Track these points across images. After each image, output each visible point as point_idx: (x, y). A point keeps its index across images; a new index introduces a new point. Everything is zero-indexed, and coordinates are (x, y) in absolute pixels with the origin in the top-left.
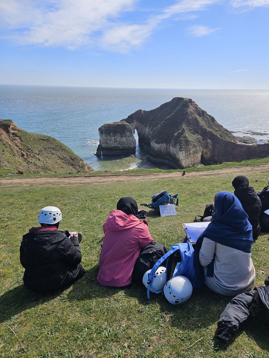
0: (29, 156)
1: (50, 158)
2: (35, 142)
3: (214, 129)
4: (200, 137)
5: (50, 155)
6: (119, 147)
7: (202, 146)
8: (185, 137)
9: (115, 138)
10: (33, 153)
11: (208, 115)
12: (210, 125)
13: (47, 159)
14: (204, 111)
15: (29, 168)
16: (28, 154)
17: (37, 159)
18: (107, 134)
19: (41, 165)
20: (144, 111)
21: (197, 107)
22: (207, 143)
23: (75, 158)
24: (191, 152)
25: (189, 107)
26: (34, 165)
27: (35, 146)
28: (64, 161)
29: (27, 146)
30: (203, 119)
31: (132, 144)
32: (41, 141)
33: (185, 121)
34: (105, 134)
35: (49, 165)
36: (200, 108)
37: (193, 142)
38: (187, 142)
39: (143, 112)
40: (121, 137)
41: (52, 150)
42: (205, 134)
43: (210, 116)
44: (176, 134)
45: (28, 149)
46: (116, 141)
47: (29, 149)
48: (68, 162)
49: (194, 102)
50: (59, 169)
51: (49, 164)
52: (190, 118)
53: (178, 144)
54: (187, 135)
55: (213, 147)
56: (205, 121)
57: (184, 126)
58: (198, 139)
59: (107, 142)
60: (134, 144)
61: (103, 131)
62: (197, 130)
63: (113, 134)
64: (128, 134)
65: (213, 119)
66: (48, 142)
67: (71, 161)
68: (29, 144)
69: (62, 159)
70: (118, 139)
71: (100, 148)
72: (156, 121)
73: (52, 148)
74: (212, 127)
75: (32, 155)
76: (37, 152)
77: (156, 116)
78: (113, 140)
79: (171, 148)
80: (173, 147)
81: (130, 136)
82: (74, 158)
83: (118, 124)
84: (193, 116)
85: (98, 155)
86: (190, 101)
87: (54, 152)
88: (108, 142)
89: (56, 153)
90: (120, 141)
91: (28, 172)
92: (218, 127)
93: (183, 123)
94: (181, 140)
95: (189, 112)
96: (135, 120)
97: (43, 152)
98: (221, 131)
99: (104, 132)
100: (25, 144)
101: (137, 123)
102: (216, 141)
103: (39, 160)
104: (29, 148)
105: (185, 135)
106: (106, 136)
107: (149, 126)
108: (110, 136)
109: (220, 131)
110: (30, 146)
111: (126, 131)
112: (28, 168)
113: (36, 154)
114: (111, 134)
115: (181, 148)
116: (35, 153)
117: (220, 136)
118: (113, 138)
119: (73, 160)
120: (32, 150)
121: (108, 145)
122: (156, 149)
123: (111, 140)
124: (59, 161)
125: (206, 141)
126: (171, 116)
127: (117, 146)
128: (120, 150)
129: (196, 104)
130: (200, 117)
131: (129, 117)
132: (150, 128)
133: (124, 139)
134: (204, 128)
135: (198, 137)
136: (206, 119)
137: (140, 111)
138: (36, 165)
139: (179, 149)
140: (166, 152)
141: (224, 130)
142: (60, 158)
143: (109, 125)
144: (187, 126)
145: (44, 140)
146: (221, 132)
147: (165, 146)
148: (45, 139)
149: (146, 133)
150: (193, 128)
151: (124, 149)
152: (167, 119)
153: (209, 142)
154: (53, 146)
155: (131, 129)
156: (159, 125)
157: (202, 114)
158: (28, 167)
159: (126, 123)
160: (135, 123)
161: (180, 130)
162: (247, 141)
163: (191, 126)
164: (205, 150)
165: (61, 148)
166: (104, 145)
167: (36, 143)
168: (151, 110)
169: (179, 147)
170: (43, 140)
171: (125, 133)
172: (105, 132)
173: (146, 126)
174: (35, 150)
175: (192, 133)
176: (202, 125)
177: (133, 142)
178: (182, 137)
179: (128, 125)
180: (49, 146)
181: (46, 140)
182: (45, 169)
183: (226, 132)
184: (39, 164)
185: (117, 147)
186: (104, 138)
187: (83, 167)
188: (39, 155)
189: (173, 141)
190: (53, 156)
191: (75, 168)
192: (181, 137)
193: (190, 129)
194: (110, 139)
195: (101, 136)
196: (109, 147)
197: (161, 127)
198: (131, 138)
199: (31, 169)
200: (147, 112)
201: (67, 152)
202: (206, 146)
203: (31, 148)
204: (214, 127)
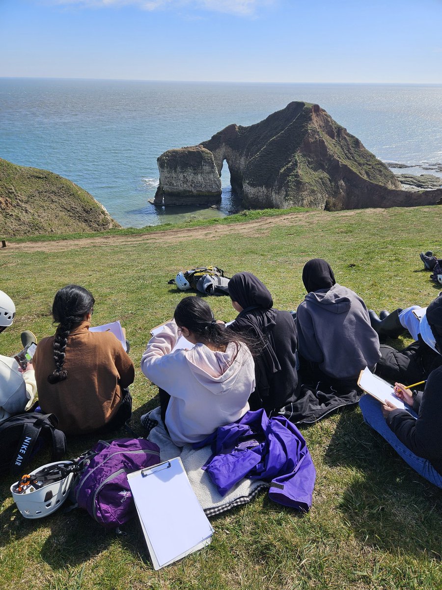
0: (9, 205)
1: (46, 208)
2: (23, 181)
3: (356, 161)
4: (325, 175)
5: (47, 203)
6: (192, 191)
7: (328, 192)
8: (297, 176)
9: (184, 176)
10: (16, 199)
11: (348, 135)
12: (351, 154)
13: (41, 210)
14: (341, 127)
15: (6, 224)
16: (7, 201)
17: (22, 209)
18: (171, 168)
19: (27, 220)
20: (240, 126)
21: (329, 119)
22: (338, 187)
23: (91, 209)
24: (305, 202)
25: (311, 120)
26: (16, 219)
27: (22, 187)
28: (71, 214)
29: (8, 187)
30: (339, 142)
31: (214, 187)
32: (34, 180)
33: (302, 146)
34: (167, 168)
35: (42, 220)
36: (335, 122)
37: (311, 185)
38: (299, 184)
39: (239, 129)
40: (195, 174)
41: (52, 194)
42: (335, 170)
43: (352, 137)
44: (282, 171)
45: (9, 192)
46: (186, 181)
47: (11, 193)
48: (79, 216)
49: (324, 111)
50: (60, 228)
51: (42, 218)
52: (311, 140)
53: (283, 188)
54: (300, 172)
55: (348, 194)
56: (341, 147)
57: (298, 156)
58: (321, 179)
59: (171, 183)
60: (218, 186)
61: (164, 163)
62: (322, 162)
63: (182, 168)
64: (207, 168)
65: (357, 143)
66: (46, 181)
67: (84, 215)
68: (12, 184)
69: (69, 211)
70: (190, 178)
71: (160, 192)
72: (257, 146)
73: (53, 191)
74: (353, 157)
75: (14, 203)
76: (24, 198)
77: (259, 137)
78: (182, 179)
79: (274, 195)
80: (276, 193)
81: (209, 173)
82: (89, 210)
83: (191, 150)
84: (317, 136)
85: (157, 205)
86: (317, 108)
87: (55, 198)
88: (173, 182)
89: (59, 200)
90: (193, 182)
91: (3, 230)
92: (364, 158)
93: (297, 149)
94: (288, 182)
95: (310, 130)
96: (224, 144)
97: (35, 198)
98: (370, 165)
99: (165, 165)
100: (5, 184)
101: (226, 149)
102: (355, 182)
103: (26, 211)
104: (11, 191)
105: (297, 172)
106: (169, 172)
107: (245, 155)
108: (175, 172)
109: (367, 164)
110: (13, 188)
111: (203, 163)
112: (4, 224)
113: (22, 201)
114: (179, 169)
115: (287, 195)
116: (20, 200)
117: (367, 173)
118: (181, 176)
119: (87, 212)
120: (16, 194)
121: (174, 188)
122: (250, 196)
123: (177, 179)
124: (62, 214)
125: (336, 183)
126: (279, 137)
127: (188, 189)
128: (193, 196)
129: (326, 115)
130: (333, 138)
131: (214, 137)
132: (247, 158)
133: (199, 178)
134: (335, 160)
135: (322, 175)
136: (343, 142)
137: (233, 126)
138: (20, 219)
139: (284, 198)
140: (266, 201)
141: (376, 163)
142: (65, 208)
143: (174, 152)
144: (304, 156)
145: (40, 178)
146: (371, 167)
147: (265, 191)
148: (41, 176)
149: (241, 168)
150: (315, 159)
151: (199, 195)
152: (271, 143)
153: (341, 185)
154: (54, 189)
155: (211, 159)
156: (258, 153)
157: (337, 132)
158: (5, 222)
159: (204, 149)
160: (222, 150)
161: (290, 162)
162: (423, 182)
163: (312, 155)
164: (332, 200)
165: (68, 191)
166: (166, 188)
167: (24, 184)
168: (252, 126)
169: (285, 193)
170: (37, 177)
171: (202, 168)
172: (168, 164)
173: (241, 155)
174: (21, 194)
175: (312, 168)
176: (331, 153)
177: (216, 183)
178: (291, 175)
179: (207, 153)
180: (47, 188)
181: (43, 178)
182: (35, 226)
183: (380, 166)
184: (25, 217)
185: (189, 191)
186: (166, 175)
187: (104, 225)
188: (27, 203)
189: (276, 183)
190: (53, 206)
191: (90, 226)
192: (289, 176)
193: (308, 161)
194: (175, 178)
195: (161, 172)
196: (175, 191)
197: (260, 157)
198: (212, 176)
199: (9, 227)
200: (245, 128)
201: (79, 198)
202: (335, 192)
203: (14, 191)
204: (357, 157)
